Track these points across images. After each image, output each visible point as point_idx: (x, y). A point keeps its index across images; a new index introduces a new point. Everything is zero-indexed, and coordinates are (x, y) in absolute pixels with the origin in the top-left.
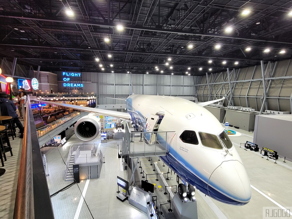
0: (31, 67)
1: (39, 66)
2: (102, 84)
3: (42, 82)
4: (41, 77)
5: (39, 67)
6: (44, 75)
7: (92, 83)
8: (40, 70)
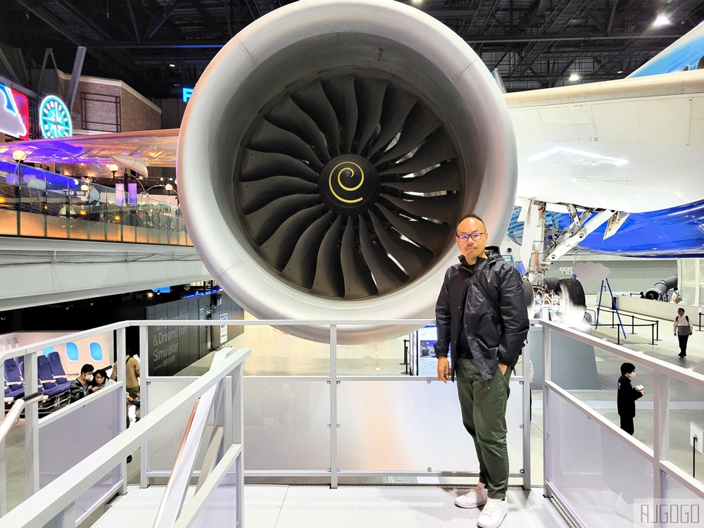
0: (50, 56)
1: (80, 47)
3: (91, 126)
4: (90, 104)
5: (82, 51)
6: (103, 94)
8: (85, 72)
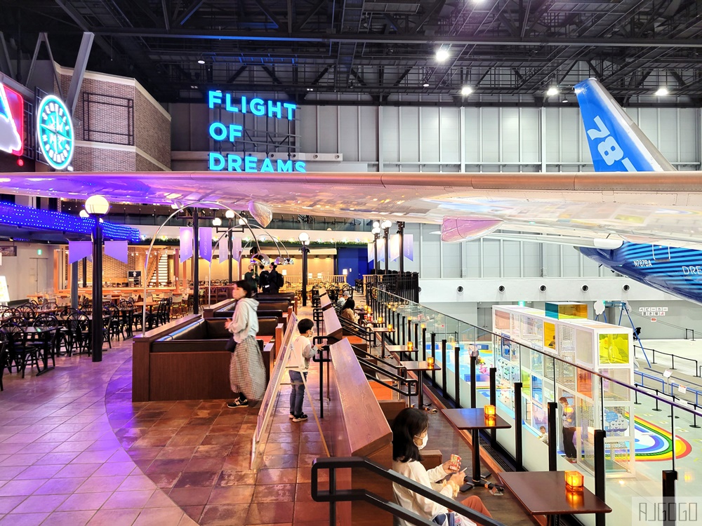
0: (43, 43)
4: (95, 108)
6: (111, 96)
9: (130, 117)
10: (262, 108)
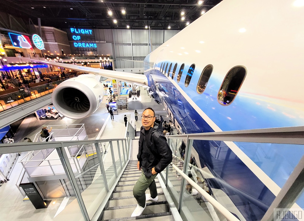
0: (30, 21)
1: (38, 18)
2: (118, 44)
7: (107, 43)
9: (54, 36)
10: (84, 32)
